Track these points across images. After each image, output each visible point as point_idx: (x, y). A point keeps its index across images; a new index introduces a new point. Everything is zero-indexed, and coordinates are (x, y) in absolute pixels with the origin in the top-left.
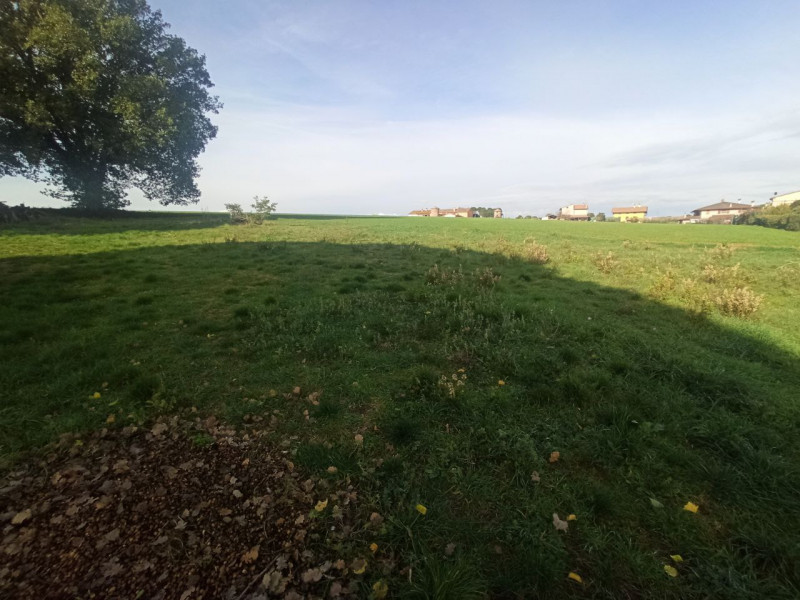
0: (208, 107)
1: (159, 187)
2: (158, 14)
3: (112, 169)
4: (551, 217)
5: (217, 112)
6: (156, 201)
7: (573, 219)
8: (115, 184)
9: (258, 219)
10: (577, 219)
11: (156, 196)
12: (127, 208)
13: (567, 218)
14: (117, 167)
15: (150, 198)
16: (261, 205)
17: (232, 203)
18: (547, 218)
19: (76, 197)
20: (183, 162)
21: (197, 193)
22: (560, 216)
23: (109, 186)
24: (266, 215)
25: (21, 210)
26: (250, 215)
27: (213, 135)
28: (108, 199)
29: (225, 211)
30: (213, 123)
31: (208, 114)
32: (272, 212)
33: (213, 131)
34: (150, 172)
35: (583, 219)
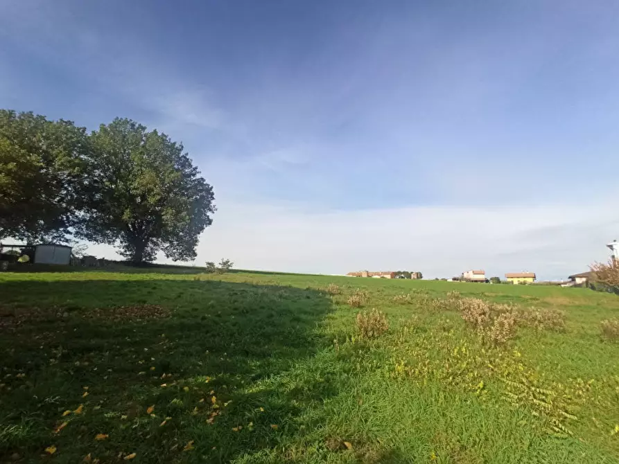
0: (210, 210)
1: (174, 251)
2: (196, 168)
3: (152, 241)
4: (454, 279)
5: (213, 212)
6: (171, 258)
7: (472, 281)
8: (152, 249)
9: (221, 271)
10: (476, 281)
11: (171, 256)
12: (154, 262)
13: (469, 280)
14: (155, 239)
15: (168, 257)
16: (225, 263)
17: (210, 262)
18: (451, 280)
19: (130, 255)
20: (191, 237)
21: (195, 255)
22: (462, 279)
23: (149, 249)
24: (226, 269)
25: (103, 261)
26: (218, 269)
27: (210, 223)
28: (146, 257)
29: (205, 266)
30: (210, 218)
31: (209, 214)
32: (230, 268)
33: (210, 222)
34: (171, 242)
35: (482, 281)
